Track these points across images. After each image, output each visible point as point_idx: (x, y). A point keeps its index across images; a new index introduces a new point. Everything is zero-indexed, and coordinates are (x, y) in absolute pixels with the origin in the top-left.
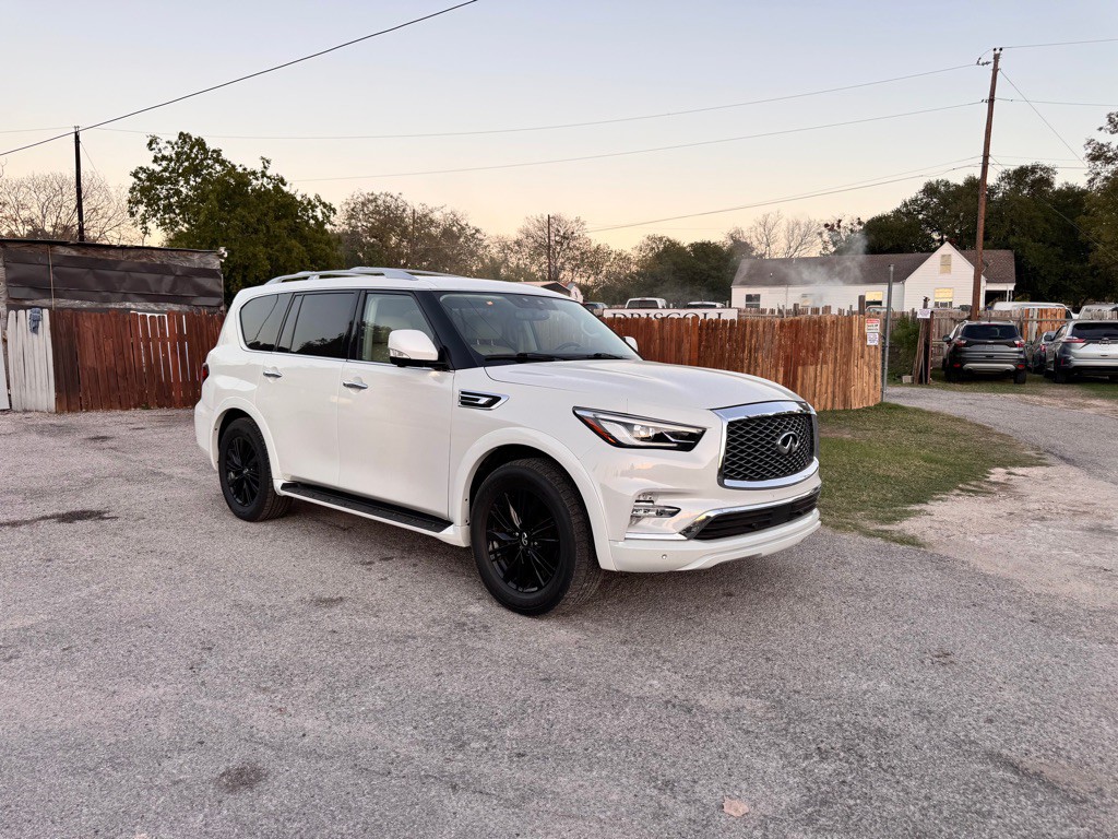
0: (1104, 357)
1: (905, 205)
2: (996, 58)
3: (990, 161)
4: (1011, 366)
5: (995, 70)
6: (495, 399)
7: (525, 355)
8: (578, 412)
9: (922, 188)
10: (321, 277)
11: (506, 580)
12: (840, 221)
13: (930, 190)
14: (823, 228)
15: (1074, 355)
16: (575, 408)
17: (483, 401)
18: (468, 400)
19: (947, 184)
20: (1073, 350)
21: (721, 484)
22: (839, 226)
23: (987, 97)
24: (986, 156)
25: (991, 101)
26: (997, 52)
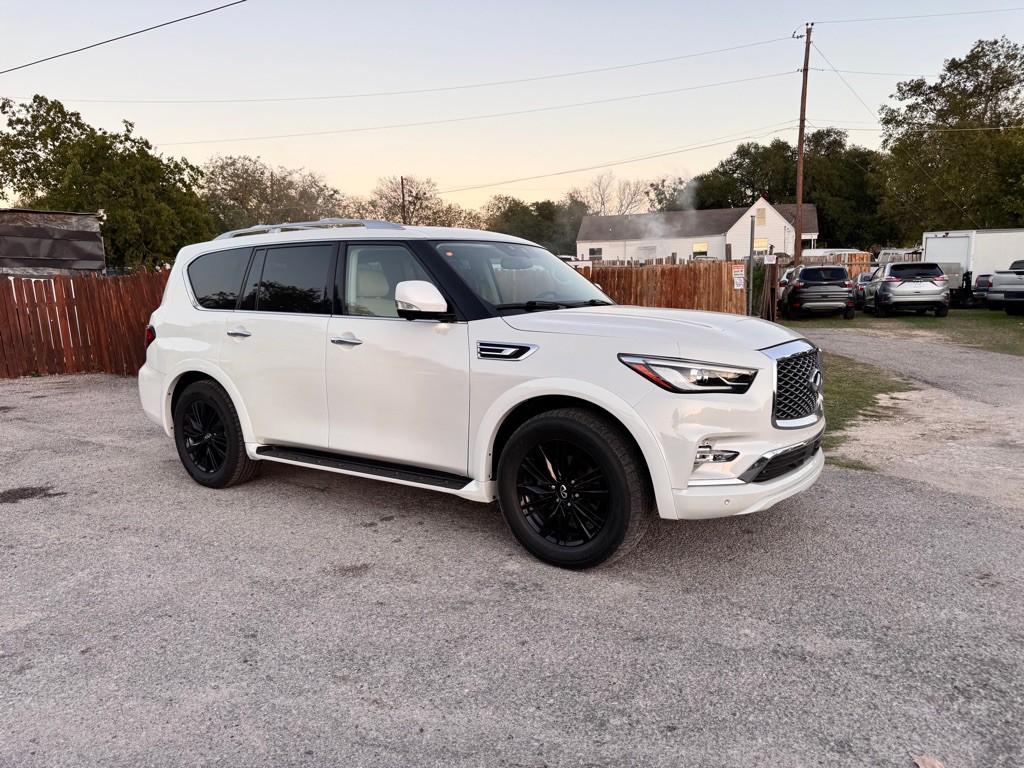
0: (918, 293)
1: (722, 165)
2: (809, 32)
3: (806, 123)
4: (842, 304)
5: (808, 43)
6: (522, 350)
7: (534, 303)
8: (624, 359)
9: (735, 150)
10: (284, 230)
11: (543, 533)
12: (664, 181)
13: (743, 152)
14: (649, 188)
15: (892, 292)
16: (620, 355)
17: (508, 351)
18: (489, 351)
19: (756, 147)
20: (892, 289)
21: (775, 425)
22: (663, 186)
23: (802, 67)
24: (803, 120)
25: (805, 70)
26: (810, 26)
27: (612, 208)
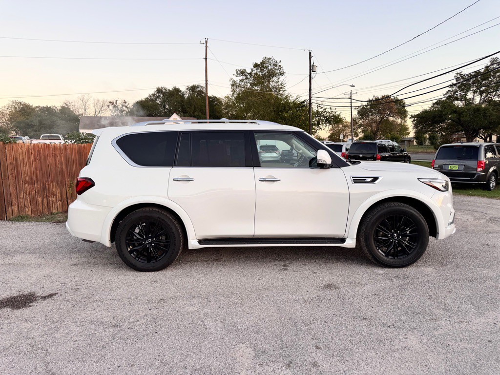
1: (150, 96)
2: (206, 42)
5: (206, 47)
6: (375, 179)
9: (156, 90)
11: (387, 255)
12: (117, 101)
13: (159, 91)
14: (109, 104)
15: (261, 156)
16: (418, 179)
17: (369, 180)
18: (358, 180)
19: (165, 89)
20: (262, 155)
22: (116, 103)
23: (205, 57)
24: (206, 81)
25: (206, 59)
26: (206, 40)
27: (91, 112)
